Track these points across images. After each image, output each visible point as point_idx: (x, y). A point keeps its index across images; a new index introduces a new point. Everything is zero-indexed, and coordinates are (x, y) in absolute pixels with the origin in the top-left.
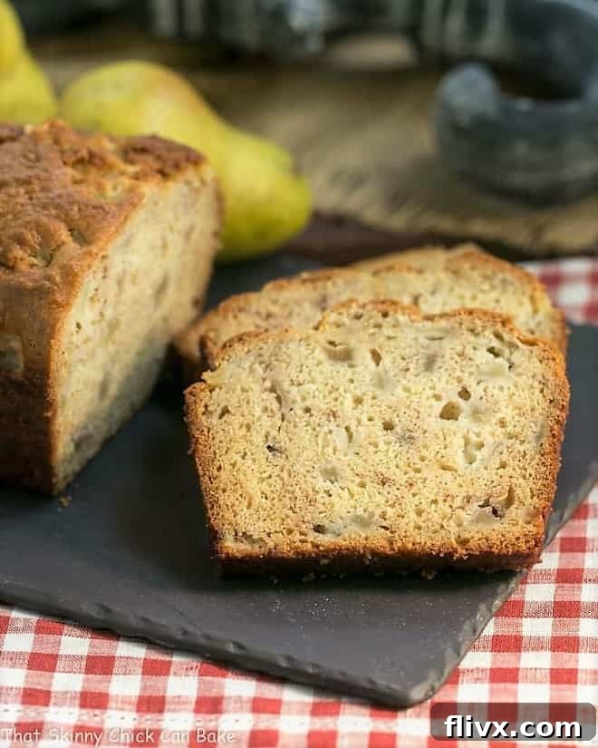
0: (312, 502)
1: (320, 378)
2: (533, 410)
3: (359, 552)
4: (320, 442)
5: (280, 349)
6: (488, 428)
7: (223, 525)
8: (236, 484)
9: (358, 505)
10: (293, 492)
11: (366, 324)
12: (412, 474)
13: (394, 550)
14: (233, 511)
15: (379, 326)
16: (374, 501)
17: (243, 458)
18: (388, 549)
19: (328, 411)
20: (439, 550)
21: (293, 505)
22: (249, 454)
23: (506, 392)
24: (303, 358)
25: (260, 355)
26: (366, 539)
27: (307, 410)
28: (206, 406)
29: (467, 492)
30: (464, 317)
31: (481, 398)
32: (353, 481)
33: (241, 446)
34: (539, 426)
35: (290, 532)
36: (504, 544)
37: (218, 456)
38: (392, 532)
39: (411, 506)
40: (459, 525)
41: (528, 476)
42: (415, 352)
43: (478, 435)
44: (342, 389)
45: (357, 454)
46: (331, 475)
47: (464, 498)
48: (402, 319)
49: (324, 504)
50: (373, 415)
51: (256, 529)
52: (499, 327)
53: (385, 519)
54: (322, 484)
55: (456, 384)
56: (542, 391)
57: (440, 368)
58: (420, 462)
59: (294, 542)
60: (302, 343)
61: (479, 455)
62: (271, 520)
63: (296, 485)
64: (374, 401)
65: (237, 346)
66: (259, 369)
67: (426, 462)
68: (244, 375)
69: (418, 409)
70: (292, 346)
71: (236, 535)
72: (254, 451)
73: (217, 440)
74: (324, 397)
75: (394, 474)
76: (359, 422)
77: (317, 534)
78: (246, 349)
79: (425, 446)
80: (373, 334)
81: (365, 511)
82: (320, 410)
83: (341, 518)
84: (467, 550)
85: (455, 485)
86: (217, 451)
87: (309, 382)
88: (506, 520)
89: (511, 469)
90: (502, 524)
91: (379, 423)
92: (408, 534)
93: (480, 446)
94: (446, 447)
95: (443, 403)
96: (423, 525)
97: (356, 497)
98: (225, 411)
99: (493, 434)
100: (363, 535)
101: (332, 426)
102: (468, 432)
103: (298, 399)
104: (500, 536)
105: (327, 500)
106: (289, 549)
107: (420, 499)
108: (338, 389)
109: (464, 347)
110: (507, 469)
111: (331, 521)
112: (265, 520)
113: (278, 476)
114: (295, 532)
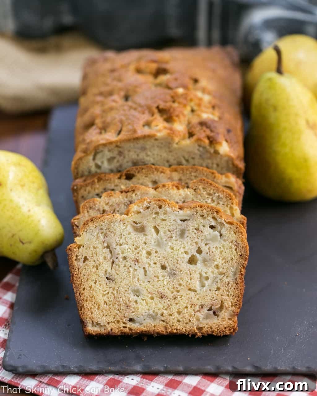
0: (128, 307)
1: (130, 242)
2: (232, 259)
3: (151, 333)
4: (131, 276)
5: (111, 225)
6: (210, 270)
7: (87, 318)
8: (92, 297)
9: (150, 309)
10: (119, 301)
11: (151, 212)
12: (175, 293)
13: (167, 332)
14: (91, 311)
15: (157, 213)
16: (157, 306)
17: (95, 283)
18: (165, 332)
19: (135, 259)
20: (189, 333)
21: (119, 308)
22: (98, 281)
23: (219, 250)
24: (122, 231)
25: (101, 229)
26: (155, 326)
27: (125, 258)
28: (77, 256)
29: (201, 302)
30: (198, 209)
31: (207, 253)
32: (147, 296)
33: (94, 277)
34: (235, 268)
35: (118, 322)
36: (219, 331)
37: (83, 282)
38: (167, 323)
39: (175, 310)
40: (198, 320)
41: (230, 295)
42: (175, 228)
43: (206, 273)
44: (141, 248)
45: (149, 282)
46: (137, 293)
47: (200, 305)
48: (168, 209)
49: (134, 308)
50: (156, 262)
51: (103, 320)
52: (215, 215)
53: (163, 316)
54: (133, 297)
55: (195, 245)
56: (236, 250)
57: (187, 236)
58: (179, 287)
59: (121, 328)
60: (121, 222)
61: (207, 283)
62: (109, 316)
63: (121, 298)
64: (156, 254)
65: (90, 224)
66: (101, 237)
67: (182, 287)
68: (94, 239)
69: (177, 258)
70: (117, 224)
71: (93, 323)
72: (100, 280)
73: (82, 274)
74: (133, 251)
75: (167, 293)
76: (150, 265)
77: (131, 323)
78: (95, 226)
79: (181, 278)
80: (155, 218)
81: (154, 311)
82: (131, 259)
83: (142, 315)
84: (202, 333)
85: (196, 299)
86: (83, 280)
87: (125, 244)
88: (220, 318)
89: (222, 291)
90: (218, 320)
91: (159, 266)
92: (174, 324)
93: (207, 278)
94: (191, 279)
95: (189, 256)
96: (181, 320)
97: (149, 305)
98: (86, 259)
99: (213, 272)
100: (153, 325)
101: (137, 267)
102: (201, 271)
103: (120, 252)
104: (217, 327)
105: (135, 306)
106: (118, 331)
107: (179, 306)
108: (139, 247)
109: (199, 225)
110: (220, 291)
111: (137, 317)
112: (106, 316)
113: (112, 293)
114: (121, 322)
